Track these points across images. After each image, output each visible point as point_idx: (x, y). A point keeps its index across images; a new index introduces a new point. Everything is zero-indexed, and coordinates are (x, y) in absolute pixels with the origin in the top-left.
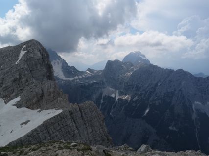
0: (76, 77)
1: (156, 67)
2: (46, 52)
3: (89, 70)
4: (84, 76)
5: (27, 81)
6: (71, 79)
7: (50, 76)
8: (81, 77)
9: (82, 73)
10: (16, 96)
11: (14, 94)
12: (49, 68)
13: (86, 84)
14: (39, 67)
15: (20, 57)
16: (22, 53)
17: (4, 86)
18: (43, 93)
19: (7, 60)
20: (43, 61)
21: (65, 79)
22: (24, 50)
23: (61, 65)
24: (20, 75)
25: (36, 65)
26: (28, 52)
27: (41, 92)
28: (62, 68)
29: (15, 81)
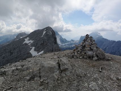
0: (66, 44)
1: (106, 39)
2: (54, 32)
3: (72, 40)
4: (69, 43)
5: (46, 44)
6: (64, 44)
7: (56, 42)
8: (68, 43)
9: (69, 41)
10: (42, 50)
11: (41, 50)
12: (55, 39)
13: (71, 47)
14: (51, 39)
15: (43, 34)
16: (44, 32)
17: (37, 46)
18: (53, 50)
19: (38, 35)
20: (53, 36)
21: (61, 44)
22: (45, 31)
23: (59, 38)
24: (43, 41)
25: (50, 37)
26: (47, 32)
27: (52, 49)
28: (60, 39)
29: (41, 44)
